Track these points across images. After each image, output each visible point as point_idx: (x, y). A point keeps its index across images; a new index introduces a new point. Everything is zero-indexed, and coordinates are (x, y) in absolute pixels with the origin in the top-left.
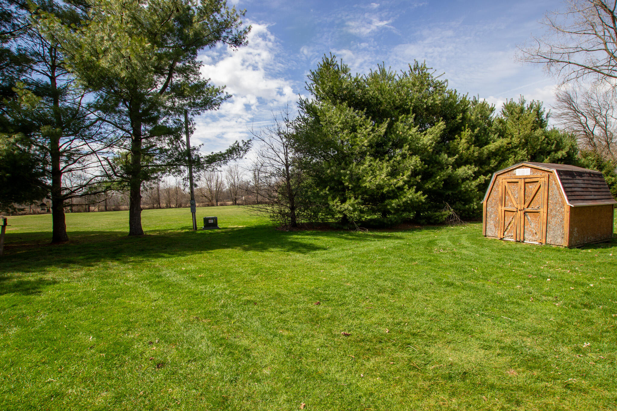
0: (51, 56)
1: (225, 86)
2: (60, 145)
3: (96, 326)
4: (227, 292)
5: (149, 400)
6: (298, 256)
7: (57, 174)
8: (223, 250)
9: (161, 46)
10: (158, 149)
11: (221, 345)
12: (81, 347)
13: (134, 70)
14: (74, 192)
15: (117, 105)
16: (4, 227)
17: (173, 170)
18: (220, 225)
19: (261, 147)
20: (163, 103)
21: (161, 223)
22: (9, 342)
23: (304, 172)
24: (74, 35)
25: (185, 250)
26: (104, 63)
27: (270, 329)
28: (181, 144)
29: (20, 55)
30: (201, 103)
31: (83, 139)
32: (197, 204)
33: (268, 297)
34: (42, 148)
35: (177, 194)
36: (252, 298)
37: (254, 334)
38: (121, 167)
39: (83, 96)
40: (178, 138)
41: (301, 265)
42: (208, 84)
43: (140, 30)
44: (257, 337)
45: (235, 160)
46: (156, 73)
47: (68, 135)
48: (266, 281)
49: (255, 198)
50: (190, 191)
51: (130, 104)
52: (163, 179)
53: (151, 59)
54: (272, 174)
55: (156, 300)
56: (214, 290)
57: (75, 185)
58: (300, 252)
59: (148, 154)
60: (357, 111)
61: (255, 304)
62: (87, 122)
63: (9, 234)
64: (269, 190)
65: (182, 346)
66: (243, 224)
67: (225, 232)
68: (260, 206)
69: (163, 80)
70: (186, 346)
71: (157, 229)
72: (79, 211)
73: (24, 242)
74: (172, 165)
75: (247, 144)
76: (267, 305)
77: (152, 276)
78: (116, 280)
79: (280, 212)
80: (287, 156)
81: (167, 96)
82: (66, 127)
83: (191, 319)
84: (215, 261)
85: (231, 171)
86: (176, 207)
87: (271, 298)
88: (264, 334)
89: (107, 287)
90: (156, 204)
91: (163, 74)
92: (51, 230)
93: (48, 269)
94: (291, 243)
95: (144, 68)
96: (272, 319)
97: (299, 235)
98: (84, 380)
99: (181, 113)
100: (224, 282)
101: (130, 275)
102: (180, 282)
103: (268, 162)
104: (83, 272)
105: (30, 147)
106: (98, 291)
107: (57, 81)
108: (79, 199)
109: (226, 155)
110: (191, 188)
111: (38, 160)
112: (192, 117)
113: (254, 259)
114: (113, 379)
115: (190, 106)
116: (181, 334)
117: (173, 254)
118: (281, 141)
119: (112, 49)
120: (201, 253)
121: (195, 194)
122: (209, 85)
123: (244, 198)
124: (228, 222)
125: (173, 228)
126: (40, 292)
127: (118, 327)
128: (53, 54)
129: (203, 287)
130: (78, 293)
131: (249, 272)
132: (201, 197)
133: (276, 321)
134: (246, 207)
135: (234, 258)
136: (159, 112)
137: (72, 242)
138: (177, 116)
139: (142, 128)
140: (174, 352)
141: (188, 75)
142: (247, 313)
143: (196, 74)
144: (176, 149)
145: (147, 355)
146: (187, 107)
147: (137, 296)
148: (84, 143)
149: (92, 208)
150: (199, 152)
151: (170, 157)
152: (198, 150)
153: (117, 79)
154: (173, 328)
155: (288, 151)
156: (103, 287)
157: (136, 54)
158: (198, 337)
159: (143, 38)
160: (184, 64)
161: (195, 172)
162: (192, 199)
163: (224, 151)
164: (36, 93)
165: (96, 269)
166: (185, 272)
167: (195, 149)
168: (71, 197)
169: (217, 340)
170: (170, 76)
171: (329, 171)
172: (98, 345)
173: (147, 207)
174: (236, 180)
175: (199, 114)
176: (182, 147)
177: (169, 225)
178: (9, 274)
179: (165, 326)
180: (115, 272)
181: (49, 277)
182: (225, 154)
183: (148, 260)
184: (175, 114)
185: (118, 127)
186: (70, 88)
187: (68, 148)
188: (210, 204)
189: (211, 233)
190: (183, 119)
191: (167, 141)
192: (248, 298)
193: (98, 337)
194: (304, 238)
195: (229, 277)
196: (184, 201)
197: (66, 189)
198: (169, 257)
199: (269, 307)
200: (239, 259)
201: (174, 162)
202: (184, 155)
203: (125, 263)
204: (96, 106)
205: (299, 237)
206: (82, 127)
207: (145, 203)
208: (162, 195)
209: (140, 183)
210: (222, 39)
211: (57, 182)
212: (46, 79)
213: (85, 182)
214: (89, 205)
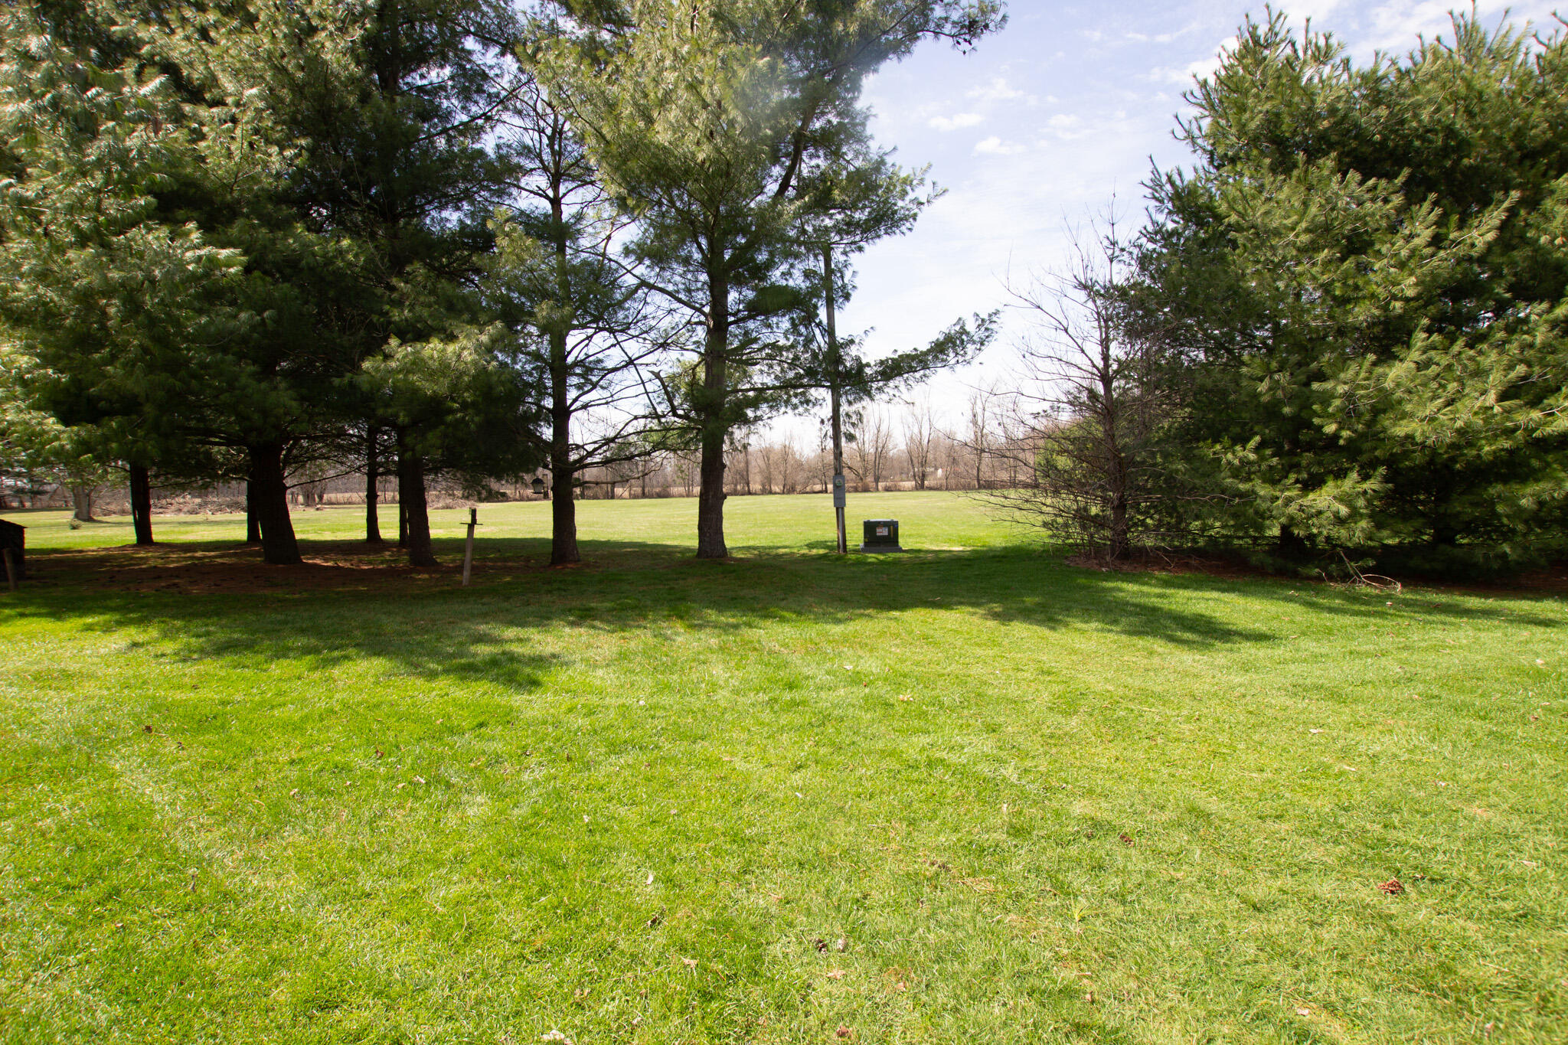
0: (553, 152)
1: (930, 166)
2: (568, 348)
3: (660, 835)
7: (561, 415)
10: (764, 347)
12: (628, 914)
13: (726, 139)
14: (591, 454)
16: (471, 527)
17: (795, 401)
18: (905, 543)
20: (779, 230)
22: (466, 847)
24: (600, 80)
28: (817, 333)
29: (500, 158)
30: (866, 221)
31: (611, 333)
34: (537, 356)
35: (785, 461)
38: (686, 395)
40: (810, 317)
42: (889, 163)
45: (952, 368)
47: (584, 326)
51: (707, 240)
55: (800, 768)
57: (594, 439)
60: (1371, 182)
61: (1126, 839)
62: (618, 296)
63: (480, 540)
69: (778, 171)
71: (751, 543)
72: (595, 497)
73: (506, 560)
74: (795, 387)
75: (988, 324)
80: (1108, 348)
82: (582, 305)
84: (928, 652)
86: (783, 493)
87: (1176, 825)
89: (666, 700)
90: (743, 484)
91: (777, 158)
92: (550, 535)
97: (1144, 584)
101: (719, 669)
106: (652, 710)
107: (563, 207)
108: (599, 469)
109: (930, 357)
111: (530, 385)
112: (843, 258)
115: (839, 232)
118: (1091, 306)
119: (680, 90)
121: (845, 460)
122: (892, 166)
123: (942, 472)
125: (787, 543)
127: (718, 852)
128: (557, 147)
130: (607, 708)
134: (983, 496)
136: (772, 252)
137: (587, 565)
139: (731, 297)
141: (839, 148)
143: (860, 142)
144: (807, 344)
146: (832, 236)
147: (748, 743)
148: (613, 341)
149: (618, 491)
150: (862, 350)
151: (792, 366)
152: (859, 344)
155: (1112, 334)
156: (662, 700)
157: (735, 93)
163: (924, 347)
166: (858, 679)
167: (850, 342)
168: (585, 467)
170: (796, 159)
171: (1262, 387)
172: (672, 915)
173: (733, 490)
174: (926, 427)
175: (860, 249)
176: (819, 339)
180: (681, 653)
182: (929, 351)
184: (808, 254)
185: (681, 301)
186: (586, 222)
187: (582, 356)
188: (860, 486)
189: (882, 562)
191: (785, 324)
195: (989, 714)
196: (800, 477)
197: (578, 447)
200: (996, 651)
201: (801, 377)
205: (1145, 589)
206: (611, 305)
208: (753, 463)
209: (724, 430)
210: (932, 25)
211: (562, 431)
212: (545, 206)
213: (611, 434)
214: (613, 484)
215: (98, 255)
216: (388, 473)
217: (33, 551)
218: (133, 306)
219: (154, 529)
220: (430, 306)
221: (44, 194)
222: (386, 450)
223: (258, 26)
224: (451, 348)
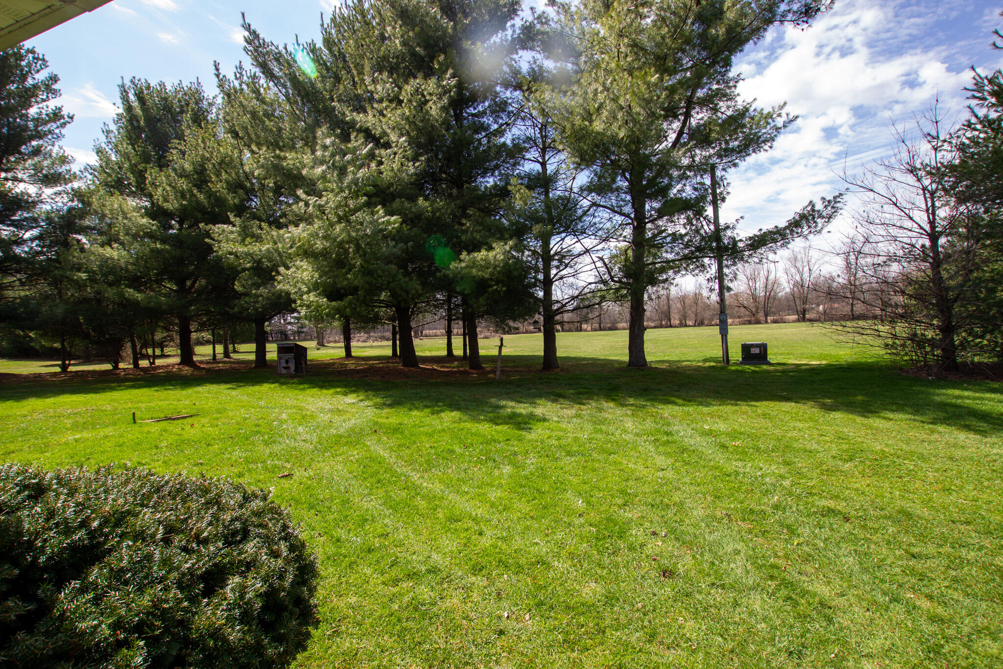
0: (542, 137)
1: (785, 104)
2: (552, 246)
3: (586, 487)
4: (787, 483)
5: (650, 622)
6: (962, 436)
7: (547, 284)
8: (777, 403)
9: (672, 72)
10: (669, 235)
11: (772, 578)
12: (569, 511)
13: (635, 121)
14: (564, 305)
15: (614, 181)
16: (500, 347)
17: (691, 267)
18: (772, 358)
19: (865, 203)
20: (676, 162)
21: (672, 350)
22: (503, 482)
23: (984, 246)
24: (564, 100)
25: (709, 397)
26: (598, 126)
27: (883, 581)
28: (704, 223)
29: (514, 145)
30: (738, 146)
31: (575, 235)
32: (730, 321)
33: (878, 513)
34: (534, 252)
35: (697, 304)
36: (841, 506)
37: (842, 579)
38: (620, 268)
39: (574, 178)
40: (699, 213)
41: (972, 459)
42: (752, 109)
43: (643, 60)
44: (849, 587)
45: (806, 237)
46: (666, 118)
47: (559, 233)
48: (875, 478)
49: (848, 309)
50: (718, 298)
51: (631, 175)
52: (675, 282)
53: (659, 97)
54: (892, 258)
55: (663, 470)
56: (759, 473)
57: (566, 297)
58: (968, 428)
59: (655, 246)
61: (847, 519)
62: (580, 212)
63: (505, 356)
64: (882, 291)
65: (702, 555)
66: (819, 359)
67: (783, 372)
68: (861, 323)
69: (676, 125)
70: (707, 557)
71: (666, 358)
72: (570, 330)
73: (518, 367)
74: (690, 258)
75: (833, 205)
76: (876, 531)
77: (658, 431)
78: (611, 429)
79: (913, 337)
80: (934, 214)
81: (683, 149)
82: (557, 222)
83: (718, 514)
84: (763, 422)
85: (796, 259)
86: (695, 326)
87: (886, 517)
88: (868, 588)
89: (599, 436)
90: (665, 321)
91: (676, 117)
92: (542, 354)
93: (538, 402)
94: (942, 406)
95: (649, 115)
96: (889, 561)
97: (966, 389)
98: (571, 556)
99: (705, 171)
100: (778, 463)
101: (629, 424)
102: (700, 449)
103: (884, 233)
104: (574, 412)
105: (523, 253)
106: (590, 440)
107: (548, 166)
108: (570, 314)
109: (788, 231)
110: (721, 294)
111: (531, 268)
112: (723, 173)
113: (846, 430)
114: (604, 568)
115: (720, 156)
116: (700, 534)
117: (689, 401)
118: (917, 184)
119: (607, 102)
120: (737, 405)
121: (727, 303)
122: (755, 110)
123: (821, 308)
124: (788, 354)
125: (690, 359)
126: (530, 429)
127: (613, 496)
128: (544, 134)
129: (740, 464)
130: (568, 437)
131: (834, 453)
132: (737, 309)
133: (898, 570)
134: (827, 325)
135: (800, 421)
136: (671, 177)
137: (562, 370)
138: (699, 178)
139: (647, 207)
140: (688, 560)
141: (716, 105)
142: (826, 532)
143: (730, 99)
144: (697, 231)
145: (649, 550)
146: (715, 160)
147: (638, 457)
148: (576, 240)
149: (584, 326)
150: (735, 232)
151: (687, 246)
152: (734, 228)
153: (614, 144)
154: (687, 521)
155: (937, 204)
156: (596, 436)
157: (639, 98)
158: (729, 549)
159: (647, 70)
160: (710, 89)
161: (727, 266)
162: (721, 312)
163: (782, 224)
164: (529, 187)
165: (588, 409)
166: (709, 433)
167: (728, 227)
168: (562, 313)
169: (764, 565)
170: (688, 115)
172: (588, 514)
173: (652, 325)
174: (806, 275)
175: (735, 165)
176: (706, 227)
177: (684, 354)
178: (504, 403)
179: (675, 514)
180: (610, 416)
181: (539, 411)
182: (786, 228)
183: (653, 406)
184: (695, 175)
185: (616, 212)
186: (561, 172)
187: (559, 250)
188: (753, 320)
189: (754, 372)
190: (708, 181)
191: (683, 221)
192: (831, 504)
193: (588, 503)
194: (983, 399)
195: (789, 456)
196: (707, 314)
197: (558, 302)
198: (683, 405)
199: (879, 535)
200: (811, 424)
201: (692, 253)
202: (709, 240)
203: (623, 405)
204: (589, 189)
205: (966, 393)
206: (574, 220)
207: (649, 319)
208: (673, 307)
209: (644, 289)
210: (778, 18)
211: (548, 293)
212: (538, 167)
213: (577, 293)
214: (580, 322)
215: (346, 226)
216: (458, 319)
217: (311, 361)
218: (358, 247)
219: (352, 350)
220: (480, 231)
221: (327, 203)
222: (457, 306)
223: (403, 105)
224: (491, 254)
